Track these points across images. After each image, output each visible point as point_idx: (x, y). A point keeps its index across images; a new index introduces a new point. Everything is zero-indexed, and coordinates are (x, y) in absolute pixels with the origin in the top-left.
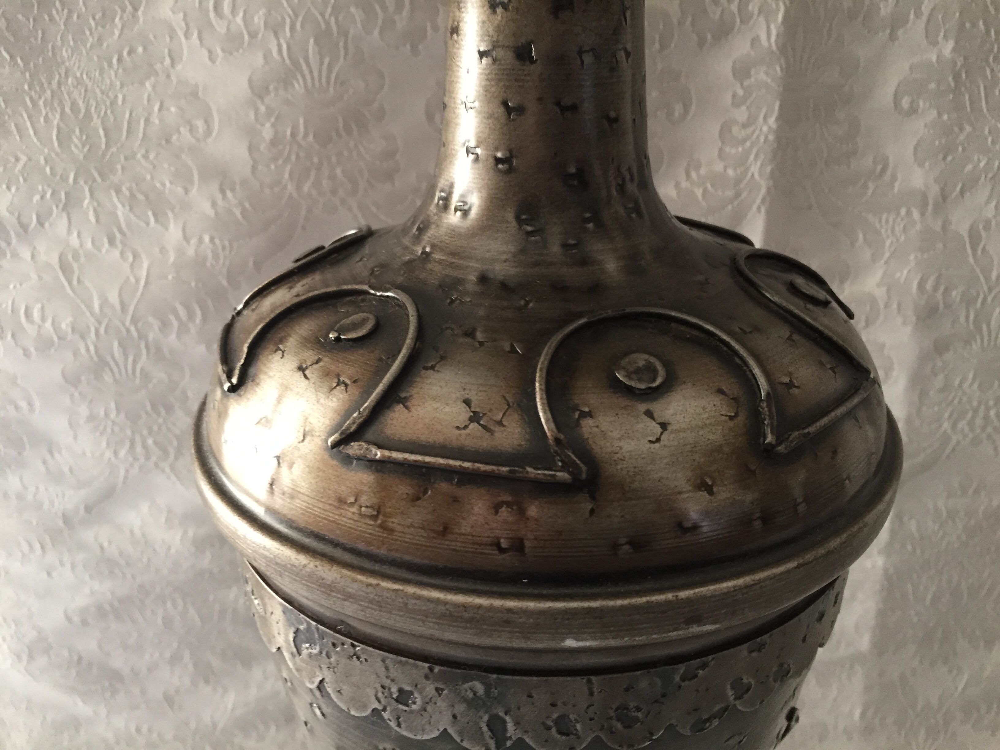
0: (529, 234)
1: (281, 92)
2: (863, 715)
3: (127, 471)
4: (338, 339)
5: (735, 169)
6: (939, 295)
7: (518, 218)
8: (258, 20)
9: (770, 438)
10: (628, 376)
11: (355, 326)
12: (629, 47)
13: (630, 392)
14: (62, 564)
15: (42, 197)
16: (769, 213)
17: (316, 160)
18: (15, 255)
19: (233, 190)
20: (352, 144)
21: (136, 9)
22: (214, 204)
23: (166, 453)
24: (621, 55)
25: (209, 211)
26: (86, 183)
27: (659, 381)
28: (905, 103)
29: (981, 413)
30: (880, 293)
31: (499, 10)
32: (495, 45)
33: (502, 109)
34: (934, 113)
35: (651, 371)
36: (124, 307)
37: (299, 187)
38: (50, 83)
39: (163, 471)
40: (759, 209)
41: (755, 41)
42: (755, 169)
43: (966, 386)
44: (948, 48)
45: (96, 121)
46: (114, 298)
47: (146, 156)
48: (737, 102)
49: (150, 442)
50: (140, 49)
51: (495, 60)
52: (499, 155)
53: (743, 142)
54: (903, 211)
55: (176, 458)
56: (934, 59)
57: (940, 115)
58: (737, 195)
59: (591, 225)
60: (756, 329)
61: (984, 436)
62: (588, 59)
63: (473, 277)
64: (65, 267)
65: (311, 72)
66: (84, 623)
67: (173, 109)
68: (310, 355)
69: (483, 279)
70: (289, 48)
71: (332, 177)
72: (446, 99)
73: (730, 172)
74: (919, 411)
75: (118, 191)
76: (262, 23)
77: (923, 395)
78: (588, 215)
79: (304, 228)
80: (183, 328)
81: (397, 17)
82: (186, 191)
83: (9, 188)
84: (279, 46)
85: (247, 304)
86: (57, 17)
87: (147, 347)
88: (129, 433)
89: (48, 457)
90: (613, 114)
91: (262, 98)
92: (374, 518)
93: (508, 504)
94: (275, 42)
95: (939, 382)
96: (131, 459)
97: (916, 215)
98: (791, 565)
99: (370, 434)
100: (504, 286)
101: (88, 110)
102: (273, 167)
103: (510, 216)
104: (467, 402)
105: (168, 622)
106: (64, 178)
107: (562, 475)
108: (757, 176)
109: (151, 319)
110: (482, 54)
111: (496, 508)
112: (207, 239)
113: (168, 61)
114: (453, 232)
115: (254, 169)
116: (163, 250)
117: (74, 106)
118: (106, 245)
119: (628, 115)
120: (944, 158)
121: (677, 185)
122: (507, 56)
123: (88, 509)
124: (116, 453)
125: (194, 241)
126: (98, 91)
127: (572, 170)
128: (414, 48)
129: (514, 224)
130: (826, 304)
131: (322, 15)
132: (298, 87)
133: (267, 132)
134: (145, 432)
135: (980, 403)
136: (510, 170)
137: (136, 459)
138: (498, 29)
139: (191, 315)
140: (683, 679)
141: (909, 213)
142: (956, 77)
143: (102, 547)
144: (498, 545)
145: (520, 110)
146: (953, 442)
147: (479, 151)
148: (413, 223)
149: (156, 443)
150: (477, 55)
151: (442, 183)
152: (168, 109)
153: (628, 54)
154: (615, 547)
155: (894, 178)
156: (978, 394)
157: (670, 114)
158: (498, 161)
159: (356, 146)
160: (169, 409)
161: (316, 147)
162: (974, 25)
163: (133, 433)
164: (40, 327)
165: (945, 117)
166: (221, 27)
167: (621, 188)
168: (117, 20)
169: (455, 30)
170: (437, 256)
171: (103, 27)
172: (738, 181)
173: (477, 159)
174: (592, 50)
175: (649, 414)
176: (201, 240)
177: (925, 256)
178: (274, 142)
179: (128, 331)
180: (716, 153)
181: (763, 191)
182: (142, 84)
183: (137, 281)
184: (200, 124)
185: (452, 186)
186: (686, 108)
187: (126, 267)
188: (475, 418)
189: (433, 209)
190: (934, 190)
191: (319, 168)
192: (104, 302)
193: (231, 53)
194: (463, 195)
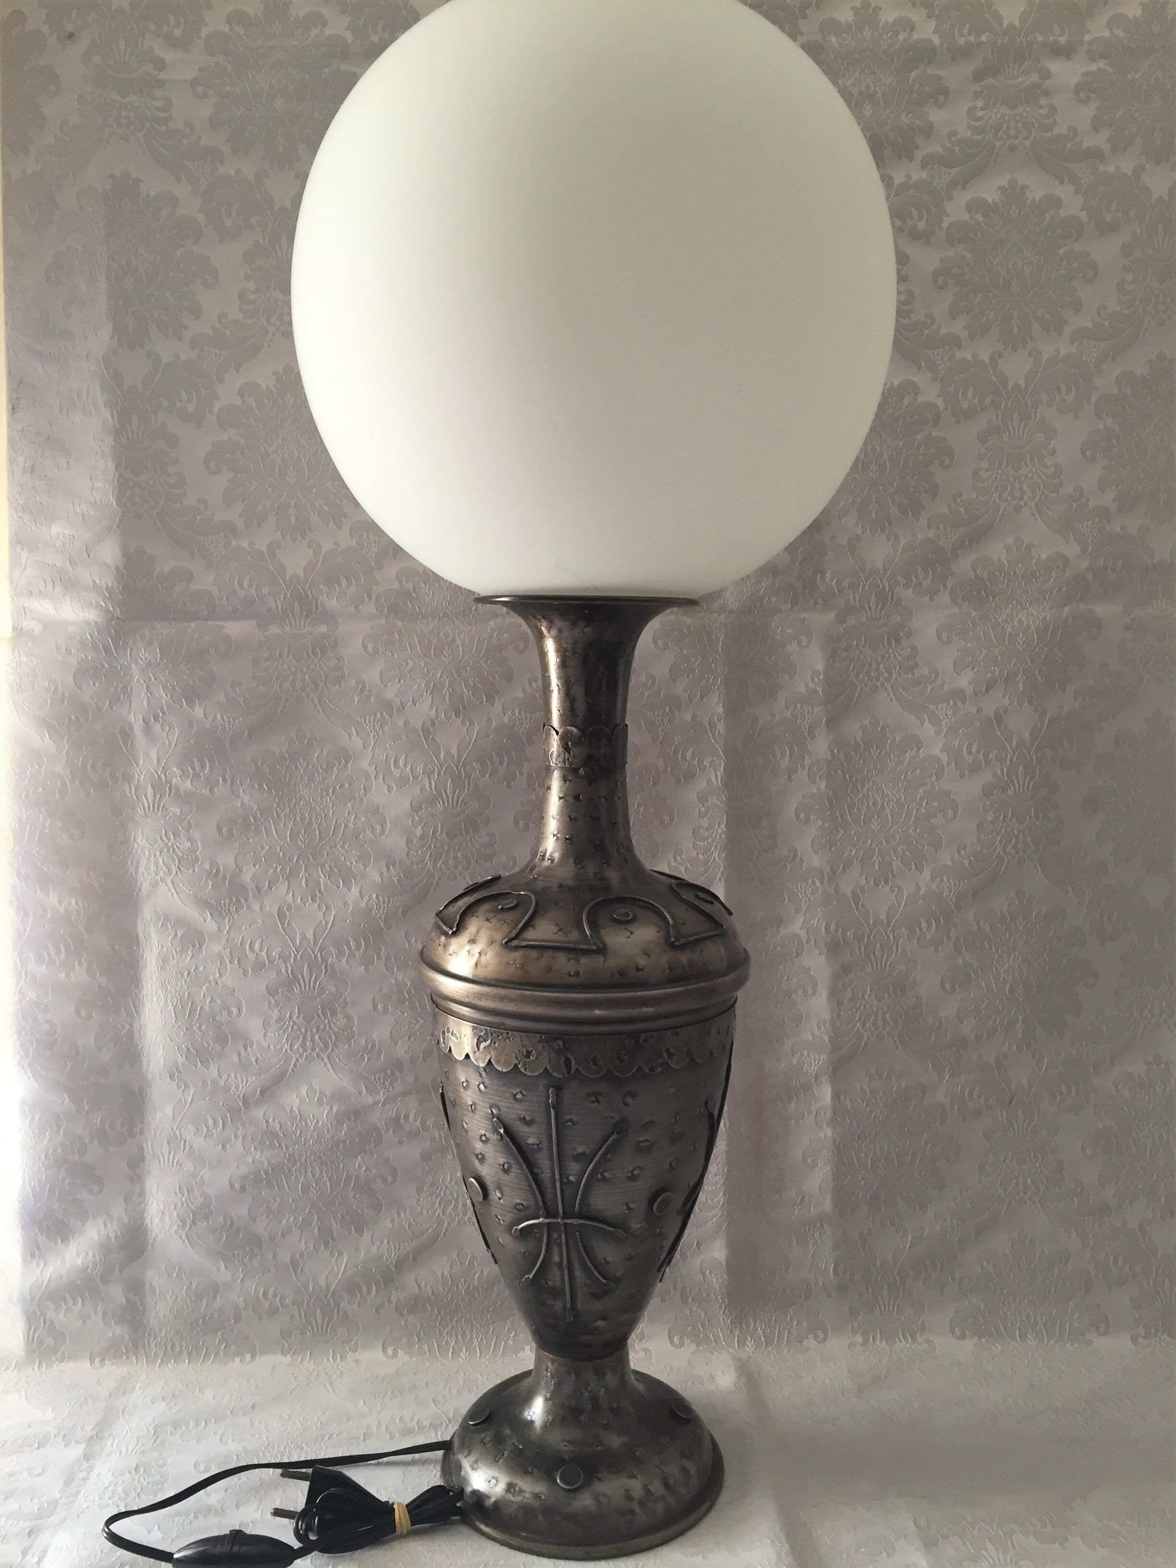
0: (580, 868)
1: (429, 809)
2: (835, 1270)
3: (297, 1060)
4: (502, 908)
5: (704, 855)
6: (839, 934)
7: (575, 862)
8: (419, 770)
9: (673, 940)
10: (617, 916)
11: (508, 904)
12: (619, 795)
13: (618, 922)
14: (236, 1137)
15: (275, 871)
16: (726, 881)
17: (446, 847)
18: (249, 907)
19: (394, 866)
20: (468, 839)
21: (347, 763)
22: (381, 874)
23: (326, 1046)
24: (616, 799)
25: (378, 879)
26: (303, 862)
27: (630, 918)
28: (802, 816)
29: (880, 1016)
30: (803, 934)
31: (568, 782)
32: (566, 795)
33: (568, 819)
34: (820, 823)
35: (628, 915)
36: (316, 942)
37: (434, 865)
38: (289, 803)
39: (322, 1060)
40: (720, 879)
41: (709, 781)
42: (715, 855)
43: (866, 997)
44: (823, 785)
45: (315, 826)
46: (310, 935)
47: (343, 847)
48: (701, 816)
49: (317, 1037)
50: (347, 785)
51: (565, 800)
52: (567, 837)
53: (707, 838)
54: (810, 881)
55: (333, 1050)
56: (816, 791)
57: (824, 824)
58: (706, 871)
59: (605, 865)
60: (672, 905)
61: (885, 1032)
62: (603, 800)
63: (556, 885)
64: (281, 916)
65: (448, 797)
66: (243, 1189)
67: (362, 819)
68: (491, 915)
69: (561, 886)
70: (435, 783)
71: (455, 858)
72: (544, 815)
73: (701, 856)
74: (839, 1015)
75: (322, 867)
76: (421, 771)
77: (839, 1004)
78: (604, 860)
79: (435, 889)
80: (352, 955)
81: (499, 768)
82: (365, 867)
83: (254, 866)
84: (430, 783)
85: (445, 907)
86: (299, 766)
87: (326, 967)
88: (303, 1030)
89: (242, 1050)
90: (613, 821)
91: (417, 813)
92: (522, 968)
93: (573, 959)
94: (428, 781)
95: (849, 993)
96: (301, 1050)
97: (818, 883)
98: (682, 989)
99: (520, 937)
100: (571, 889)
101: (310, 819)
102: (420, 852)
103: (571, 860)
104: (557, 925)
105: (306, 1189)
106: (290, 859)
107: (594, 947)
108: (717, 859)
109: (332, 948)
110: (560, 798)
111: (569, 960)
112: (374, 896)
113: (363, 791)
114: (548, 869)
115: (408, 853)
116: (345, 904)
117: (303, 818)
118: (310, 901)
119: (620, 820)
120: (830, 849)
121: (669, 864)
122: (571, 799)
123: (262, 1092)
124: (291, 1047)
125: (366, 898)
126: (318, 808)
127: (597, 842)
128: (509, 785)
129: (573, 864)
130: (712, 903)
131: (457, 767)
132: (440, 806)
133: (419, 831)
134: (314, 1030)
135: (878, 1010)
136: (572, 843)
137: (305, 1050)
138: (567, 789)
139: (358, 946)
140: (643, 1041)
141: (813, 883)
142: (830, 803)
143: (267, 1122)
144: (570, 974)
145: (576, 819)
146: (865, 1038)
147: (558, 835)
148: (527, 867)
149: (320, 1038)
150: (558, 799)
151: (541, 849)
152: (360, 819)
153: (619, 798)
154: (613, 974)
155: (802, 861)
156: (876, 1002)
157: (662, 822)
158: (567, 839)
159: (471, 839)
160: (334, 1013)
161: (447, 840)
162: (836, 772)
163: (306, 1031)
164: (257, 955)
165: (827, 824)
166: (397, 773)
167: (618, 851)
168: (335, 769)
169: (549, 788)
170: (541, 878)
171: (327, 773)
172: (706, 862)
173: (558, 838)
174: (604, 797)
175: (626, 929)
176: (370, 897)
177: (827, 909)
178: (422, 838)
179: (316, 956)
180: (692, 845)
181: (722, 869)
182: (345, 804)
183: (327, 924)
184: (378, 827)
185: (546, 850)
186: (672, 821)
187: (321, 914)
188: (561, 930)
189: (537, 860)
190: (827, 869)
191: (448, 852)
192: (304, 937)
193: (401, 787)
194: (552, 853)
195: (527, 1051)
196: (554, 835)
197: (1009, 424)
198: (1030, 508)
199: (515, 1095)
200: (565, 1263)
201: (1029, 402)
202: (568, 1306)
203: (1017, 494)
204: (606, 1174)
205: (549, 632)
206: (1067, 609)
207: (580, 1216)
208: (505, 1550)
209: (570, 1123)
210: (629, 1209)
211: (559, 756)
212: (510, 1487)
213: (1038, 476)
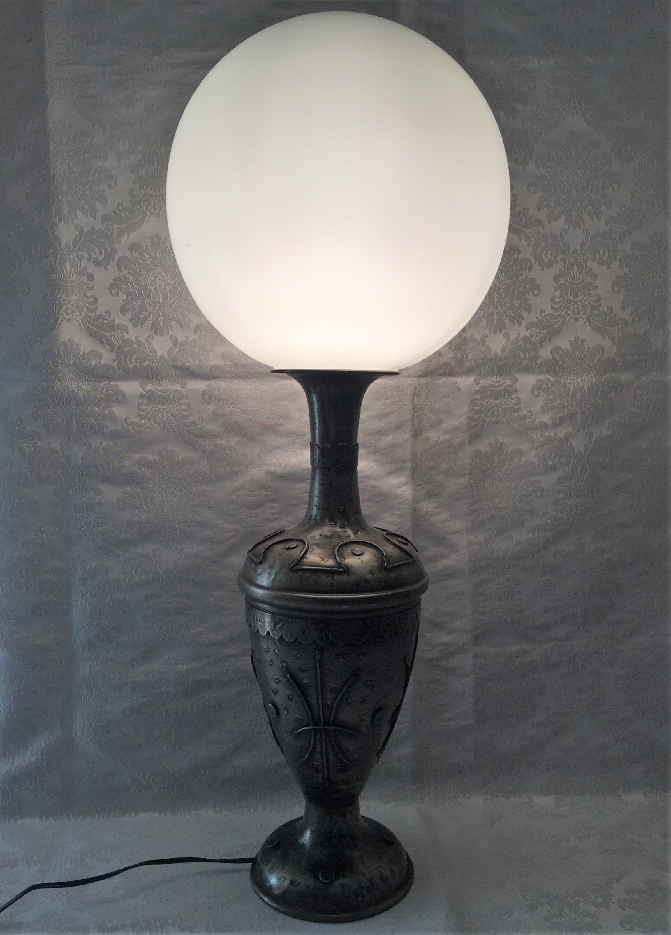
4: (288, 547)
9: (386, 565)
10: (355, 552)
11: (292, 545)
13: (355, 555)
27: (362, 553)
31: (325, 476)
33: (325, 497)
35: (360, 551)
36: (174, 568)
40: (409, 531)
44: (467, 478)
46: (171, 565)
51: (323, 486)
60: (385, 546)
62: (344, 486)
63: (318, 535)
66: (131, 715)
68: (282, 552)
69: (321, 535)
74: (476, 610)
78: (345, 521)
85: (253, 547)
86: (165, 467)
89: (131, 633)
90: (351, 498)
92: (301, 582)
98: (392, 592)
99: (299, 564)
100: (326, 536)
103: (327, 521)
104: (321, 558)
107: (341, 570)
110: (320, 485)
111: (327, 577)
117: (167, 497)
122: (326, 485)
127: (342, 510)
130: (407, 544)
135: (499, 606)
136: (327, 510)
140: (369, 624)
142: (471, 487)
144: (328, 585)
145: (329, 497)
147: (319, 506)
148: (301, 524)
151: (309, 514)
153: (354, 484)
154: (353, 583)
158: (324, 508)
162: (474, 470)
167: (353, 515)
169: (314, 479)
170: (309, 531)
173: (319, 508)
174: (345, 484)
175: (359, 559)
183: (181, 558)
185: (312, 514)
187: (177, 552)
189: (307, 520)
194: (315, 517)
195: (303, 629)
196: (317, 506)
197: (571, 271)
198: (583, 319)
199: (296, 655)
200: (324, 751)
201: (582, 260)
202: (326, 777)
203: (576, 311)
204: (349, 700)
205: (314, 390)
206: (604, 377)
207: (334, 724)
208: (290, 918)
209: (328, 671)
210: (362, 720)
211: (319, 460)
212: (292, 882)
213: (588, 301)
